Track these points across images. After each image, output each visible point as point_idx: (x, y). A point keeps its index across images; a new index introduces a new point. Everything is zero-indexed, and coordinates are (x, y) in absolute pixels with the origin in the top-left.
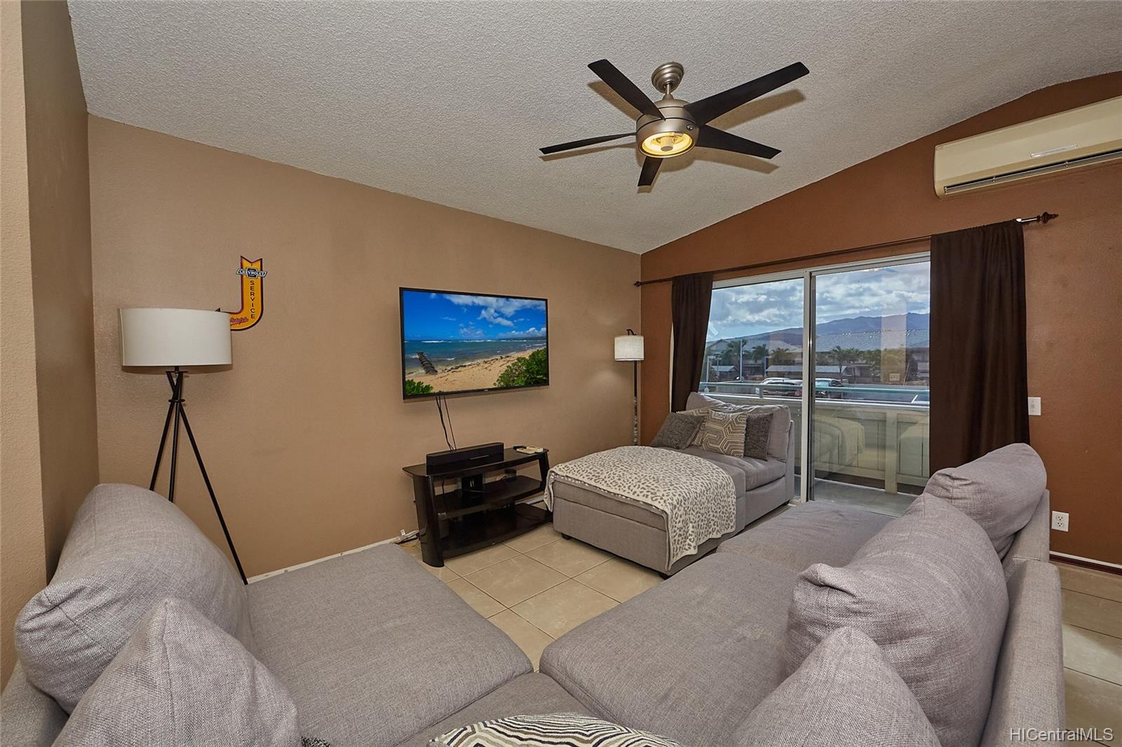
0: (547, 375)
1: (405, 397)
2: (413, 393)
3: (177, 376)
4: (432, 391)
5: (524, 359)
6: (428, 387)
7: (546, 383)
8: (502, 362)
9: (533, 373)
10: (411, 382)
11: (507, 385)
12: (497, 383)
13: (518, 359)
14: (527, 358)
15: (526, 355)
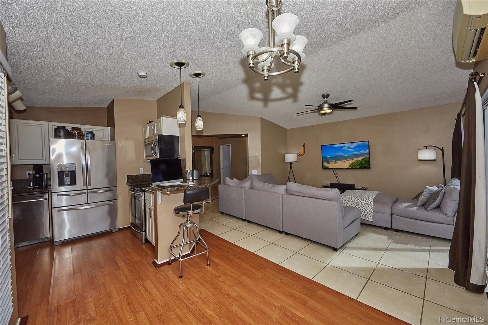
0: (369, 165)
1: (323, 169)
2: (325, 168)
3: (291, 163)
4: (329, 168)
5: (359, 160)
6: (328, 167)
7: (369, 168)
8: (350, 161)
9: (363, 164)
10: (324, 166)
11: (352, 168)
12: (348, 167)
13: (356, 160)
14: (360, 160)
15: (360, 159)
